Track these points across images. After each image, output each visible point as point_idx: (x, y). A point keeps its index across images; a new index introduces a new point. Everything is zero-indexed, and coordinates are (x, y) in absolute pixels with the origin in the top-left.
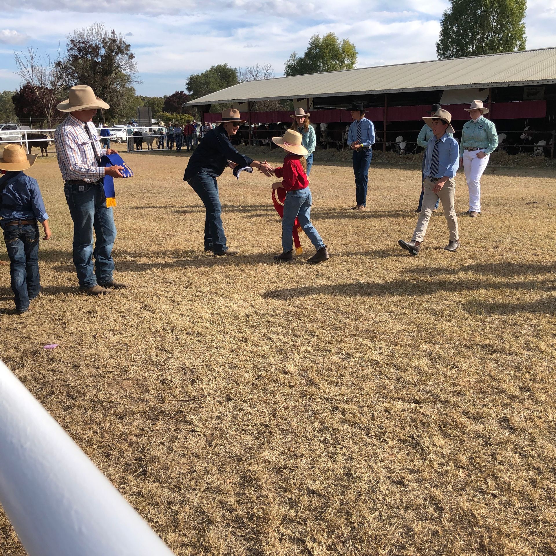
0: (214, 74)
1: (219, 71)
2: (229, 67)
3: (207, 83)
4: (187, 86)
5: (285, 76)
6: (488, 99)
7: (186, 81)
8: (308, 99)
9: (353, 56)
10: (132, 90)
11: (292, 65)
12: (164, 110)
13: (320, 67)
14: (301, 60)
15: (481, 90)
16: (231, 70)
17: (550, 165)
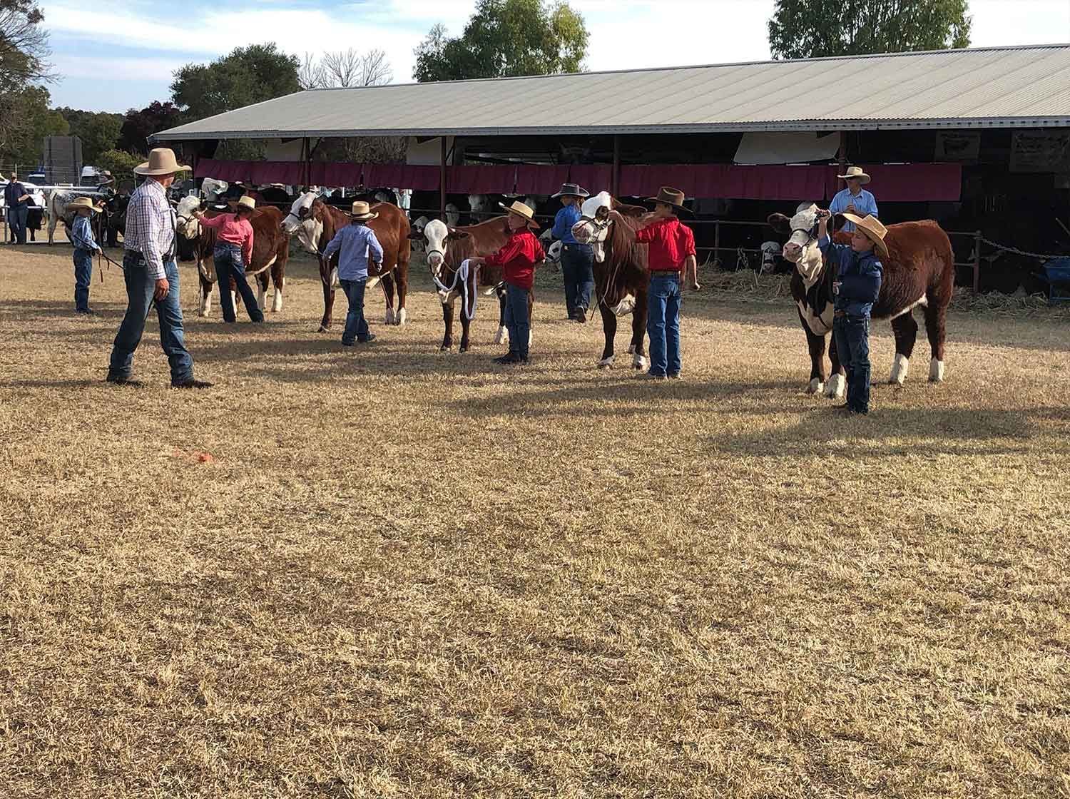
0: (243, 66)
1: (253, 60)
2: (279, 51)
3: (224, 87)
4: (175, 92)
5: (415, 81)
6: (837, 156)
7: (173, 80)
8: (444, 138)
9: (579, 40)
10: (43, 94)
11: (433, 55)
12: (121, 146)
13: (499, 61)
14: (454, 44)
15: (821, 134)
16: (283, 58)
17: (969, 308)
